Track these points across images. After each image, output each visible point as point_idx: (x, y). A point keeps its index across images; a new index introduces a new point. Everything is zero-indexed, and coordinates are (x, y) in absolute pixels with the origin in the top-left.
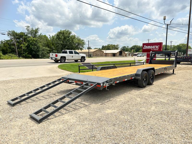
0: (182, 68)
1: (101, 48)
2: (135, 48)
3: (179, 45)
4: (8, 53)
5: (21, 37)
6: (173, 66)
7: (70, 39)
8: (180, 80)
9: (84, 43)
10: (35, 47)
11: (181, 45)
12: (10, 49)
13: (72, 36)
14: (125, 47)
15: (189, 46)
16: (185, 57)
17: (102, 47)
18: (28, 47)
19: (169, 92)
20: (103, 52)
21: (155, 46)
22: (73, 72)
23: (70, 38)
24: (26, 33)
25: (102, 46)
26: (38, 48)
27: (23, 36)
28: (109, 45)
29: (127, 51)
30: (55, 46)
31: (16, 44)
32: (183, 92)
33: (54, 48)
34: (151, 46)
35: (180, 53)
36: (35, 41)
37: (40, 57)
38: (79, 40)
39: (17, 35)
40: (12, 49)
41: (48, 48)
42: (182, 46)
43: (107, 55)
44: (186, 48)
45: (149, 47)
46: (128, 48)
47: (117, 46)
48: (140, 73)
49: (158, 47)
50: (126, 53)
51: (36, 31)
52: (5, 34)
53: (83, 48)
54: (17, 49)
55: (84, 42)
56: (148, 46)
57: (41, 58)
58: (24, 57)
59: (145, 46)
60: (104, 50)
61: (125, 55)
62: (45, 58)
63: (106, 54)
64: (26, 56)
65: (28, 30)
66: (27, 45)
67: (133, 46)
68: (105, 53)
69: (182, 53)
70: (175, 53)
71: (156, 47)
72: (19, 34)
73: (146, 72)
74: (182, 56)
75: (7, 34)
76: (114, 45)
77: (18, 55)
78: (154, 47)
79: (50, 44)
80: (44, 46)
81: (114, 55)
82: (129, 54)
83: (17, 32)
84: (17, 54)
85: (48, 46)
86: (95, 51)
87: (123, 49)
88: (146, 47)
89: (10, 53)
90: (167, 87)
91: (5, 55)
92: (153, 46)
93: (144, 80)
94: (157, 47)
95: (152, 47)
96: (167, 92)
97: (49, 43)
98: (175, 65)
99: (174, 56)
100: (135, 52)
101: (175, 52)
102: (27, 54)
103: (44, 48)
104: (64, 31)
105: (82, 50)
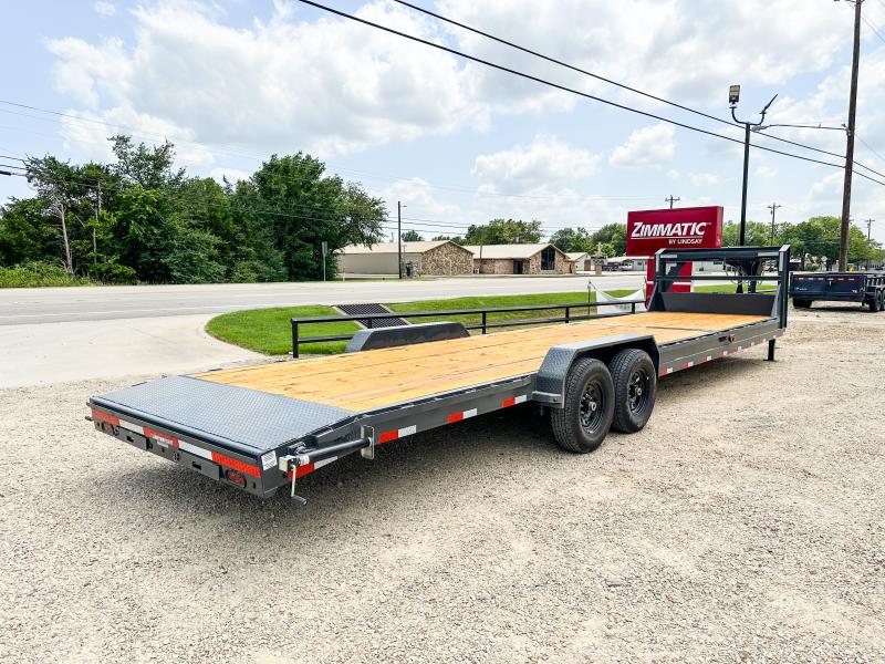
0: (817, 328)
1: (463, 237)
2: (615, 235)
3: (809, 224)
4: (24, 256)
5: (88, 188)
6: (766, 324)
7: (318, 197)
8: (799, 399)
9: (381, 214)
10: (152, 230)
11: (819, 224)
12: (35, 239)
13: (324, 181)
14: (570, 232)
15: (855, 229)
16: (831, 275)
17: (466, 231)
18: (120, 230)
19: (726, 490)
20: (468, 252)
21: (686, 225)
22: (264, 352)
23: (314, 189)
24: (111, 168)
25: (470, 229)
26: (164, 235)
27: (96, 183)
28: (496, 221)
29: (578, 249)
30: (245, 226)
31: (66, 215)
32: (811, 484)
33: (242, 236)
34: (669, 226)
35: (814, 258)
36: (152, 203)
37: (175, 277)
38: (361, 199)
39: (68, 179)
40: (44, 241)
41: (213, 236)
42: (823, 228)
43: (485, 266)
44: (837, 236)
45: (658, 230)
46: (584, 235)
47: (535, 225)
48: (560, 370)
49: (701, 229)
50: (573, 256)
51: (160, 161)
52: (9, 174)
53: (378, 234)
54: (70, 238)
55: (381, 209)
56: (656, 226)
57: (180, 281)
58: (100, 279)
59: (639, 224)
60: (476, 243)
61: (566, 267)
62: (196, 283)
63: (483, 261)
64: (109, 270)
65: (122, 155)
66: (114, 220)
67: (606, 228)
68: (477, 256)
69: (824, 259)
70: (778, 257)
71: (690, 228)
72: (79, 173)
73: (600, 365)
74: (823, 270)
75: (25, 172)
76: (520, 224)
77: (74, 267)
78: (683, 228)
79: (224, 219)
80: (193, 226)
81: (519, 266)
82: (587, 263)
83: (70, 165)
84: (70, 262)
85: (213, 224)
86: (433, 250)
87: (562, 240)
88: (645, 231)
89: (34, 257)
90: (721, 445)
91: (12, 268)
92: (678, 225)
93: (586, 408)
94: (696, 228)
95: (674, 231)
96: (717, 490)
97: (219, 215)
98: (779, 320)
99: (775, 274)
100: (614, 252)
101: (776, 254)
102: (117, 261)
103: (196, 234)
104: (286, 160)
105: (374, 246)
